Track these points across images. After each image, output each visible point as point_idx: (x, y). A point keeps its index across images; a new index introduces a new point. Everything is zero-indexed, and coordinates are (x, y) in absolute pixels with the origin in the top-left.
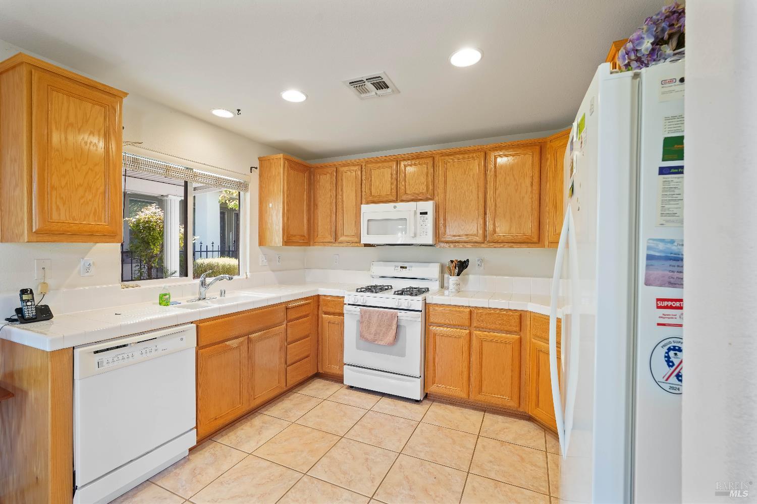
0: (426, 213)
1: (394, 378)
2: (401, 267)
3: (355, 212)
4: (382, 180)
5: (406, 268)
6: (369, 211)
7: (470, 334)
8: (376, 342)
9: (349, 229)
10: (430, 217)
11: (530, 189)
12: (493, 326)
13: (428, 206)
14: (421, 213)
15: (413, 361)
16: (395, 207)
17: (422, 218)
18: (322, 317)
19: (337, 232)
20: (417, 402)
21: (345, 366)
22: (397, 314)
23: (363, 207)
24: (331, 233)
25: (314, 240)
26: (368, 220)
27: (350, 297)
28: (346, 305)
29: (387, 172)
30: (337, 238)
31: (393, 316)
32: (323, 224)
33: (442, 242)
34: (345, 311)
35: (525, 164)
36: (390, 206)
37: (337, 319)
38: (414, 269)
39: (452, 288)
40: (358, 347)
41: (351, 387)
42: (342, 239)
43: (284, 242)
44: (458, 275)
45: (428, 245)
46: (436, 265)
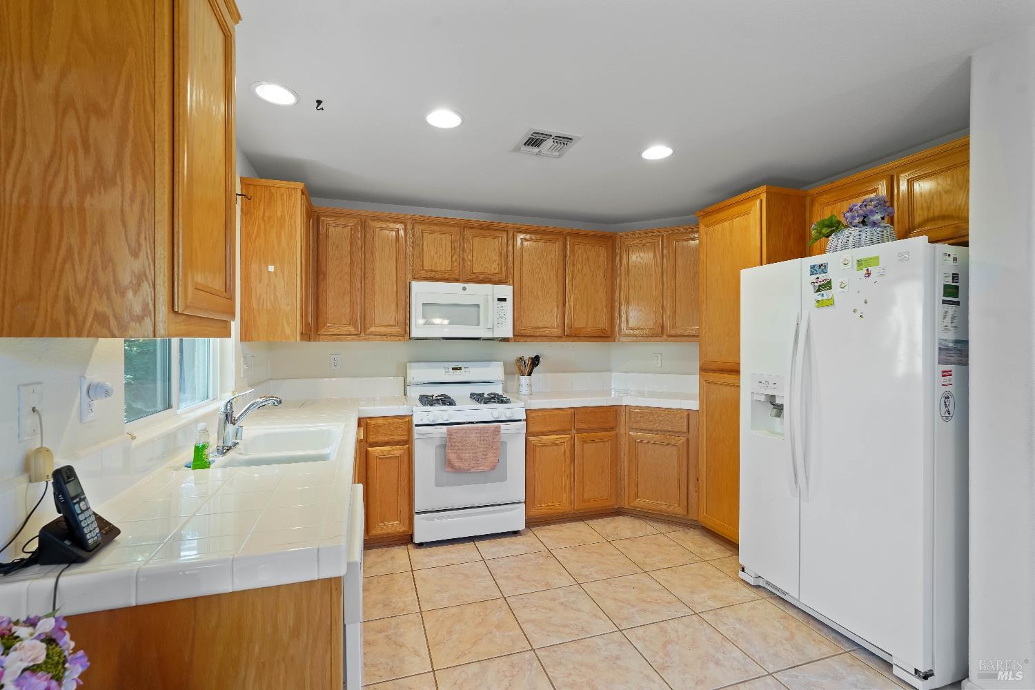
0: (505, 300)
1: (477, 513)
2: (453, 369)
3: (395, 289)
4: (437, 250)
5: (460, 369)
6: (421, 291)
7: (573, 438)
8: (472, 470)
9: (384, 315)
10: (508, 305)
12: (592, 426)
13: (506, 291)
14: (499, 300)
15: (515, 485)
16: (464, 289)
17: (500, 306)
18: (367, 452)
19: (364, 318)
20: (515, 533)
21: (416, 517)
22: (500, 427)
23: (415, 284)
24: (352, 322)
25: (317, 331)
26: (423, 304)
27: (421, 414)
28: (417, 426)
29: (446, 240)
30: (364, 328)
31: (497, 431)
32: (337, 306)
33: (520, 335)
34: (416, 436)
35: (599, 254)
36: (458, 286)
37: (397, 451)
38: (472, 370)
39: (524, 390)
40: (438, 484)
41: (421, 545)
42: (373, 329)
43: (302, 334)
44: (530, 374)
45: (505, 340)
46: (501, 363)
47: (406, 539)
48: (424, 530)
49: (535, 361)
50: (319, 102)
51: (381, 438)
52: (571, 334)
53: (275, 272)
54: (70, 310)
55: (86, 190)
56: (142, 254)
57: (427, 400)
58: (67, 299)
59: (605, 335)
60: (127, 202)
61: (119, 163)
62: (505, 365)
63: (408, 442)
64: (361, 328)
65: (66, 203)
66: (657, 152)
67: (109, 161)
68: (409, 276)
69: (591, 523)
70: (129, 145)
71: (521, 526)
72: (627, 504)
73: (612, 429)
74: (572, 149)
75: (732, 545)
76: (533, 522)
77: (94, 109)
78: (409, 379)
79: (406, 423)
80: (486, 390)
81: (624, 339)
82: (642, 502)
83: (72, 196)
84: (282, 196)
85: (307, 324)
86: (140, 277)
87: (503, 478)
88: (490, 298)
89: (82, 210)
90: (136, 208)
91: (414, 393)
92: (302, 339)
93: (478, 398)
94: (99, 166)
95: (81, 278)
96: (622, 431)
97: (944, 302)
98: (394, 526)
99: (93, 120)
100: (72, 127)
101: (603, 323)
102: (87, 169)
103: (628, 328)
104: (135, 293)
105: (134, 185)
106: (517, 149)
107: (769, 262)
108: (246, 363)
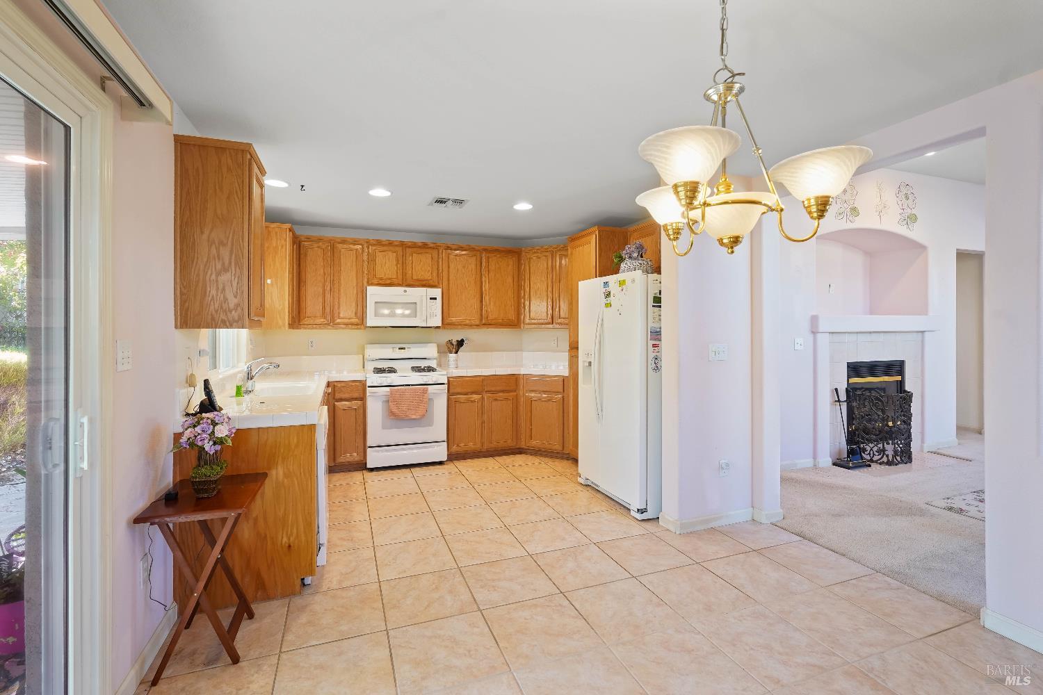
0: (435, 299)
1: (412, 448)
2: (400, 349)
3: (355, 292)
4: (387, 264)
5: (404, 349)
6: (374, 293)
7: (483, 398)
8: (408, 418)
9: (347, 311)
10: (439, 302)
11: (512, 285)
12: (498, 388)
13: (437, 292)
14: (431, 299)
15: (439, 428)
16: (405, 291)
17: (432, 303)
18: (334, 405)
19: (332, 312)
20: (441, 463)
21: (369, 450)
22: (427, 388)
23: (369, 288)
24: (324, 315)
25: (299, 321)
26: (376, 302)
27: (373, 379)
28: (369, 387)
29: (392, 256)
30: (333, 320)
31: (425, 392)
32: (313, 305)
33: (446, 324)
34: (368, 394)
35: (508, 265)
36: (400, 290)
37: (355, 404)
38: (412, 349)
39: (452, 363)
40: (384, 428)
41: (372, 470)
42: (338, 321)
43: (289, 324)
44: (456, 353)
45: (438, 327)
46: (435, 345)
47: (362, 466)
48: (374, 459)
49: (461, 343)
50: (302, 186)
51: (343, 396)
52: (485, 323)
53: (272, 284)
54: (213, 319)
55: (218, 274)
56: (238, 297)
57: (379, 371)
58: (212, 315)
59: (514, 323)
60: (233, 278)
61: (230, 263)
62: (438, 346)
63: (363, 399)
64: (330, 320)
65: (212, 279)
66: (523, 206)
67: (227, 262)
68: (365, 284)
69: (497, 458)
70: (234, 256)
71: (444, 458)
72: (523, 443)
73: (515, 391)
74: (466, 206)
75: (575, 461)
76: (453, 457)
77: (222, 243)
78: (366, 356)
79: (363, 384)
80: (423, 364)
81: (526, 326)
82: (535, 443)
83: (214, 277)
84: (276, 233)
85: (293, 317)
86: (237, 305)
87: (430, 424)
88: (424, 298)
89: (217, 281)
90: (236, 279)
91: (370, 366)
92: (290, 328)
93: (417, 369)
94: (223, 264)
95: (216, 306)
96: (521, 393)
97: (653, 306)
98: (353, 457)
99: (221, 248)
100: (214, 251)
101: (512, 315)
102: (219, 266)
103: (530, 319)
104: (236, 312)
105: (235, 271)
106: (431, 204)
107: (600, 276)
108: (251, 344)
